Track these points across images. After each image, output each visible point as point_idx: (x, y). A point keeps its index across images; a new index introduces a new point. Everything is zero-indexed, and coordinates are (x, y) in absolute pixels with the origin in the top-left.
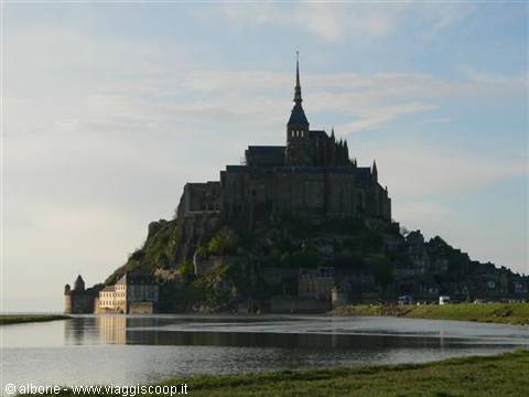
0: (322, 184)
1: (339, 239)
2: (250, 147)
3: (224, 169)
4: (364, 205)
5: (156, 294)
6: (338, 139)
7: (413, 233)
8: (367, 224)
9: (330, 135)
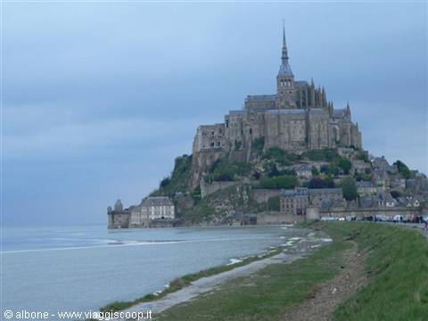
0: (304, 122)
1: (318, 165)
2: (249, 96)
3: (228, 113)
4: (338, 138)
5: (173, 213)
6: (316, 87)
7: (377, 159)
8: (340, 153)
9: (310, 84)
